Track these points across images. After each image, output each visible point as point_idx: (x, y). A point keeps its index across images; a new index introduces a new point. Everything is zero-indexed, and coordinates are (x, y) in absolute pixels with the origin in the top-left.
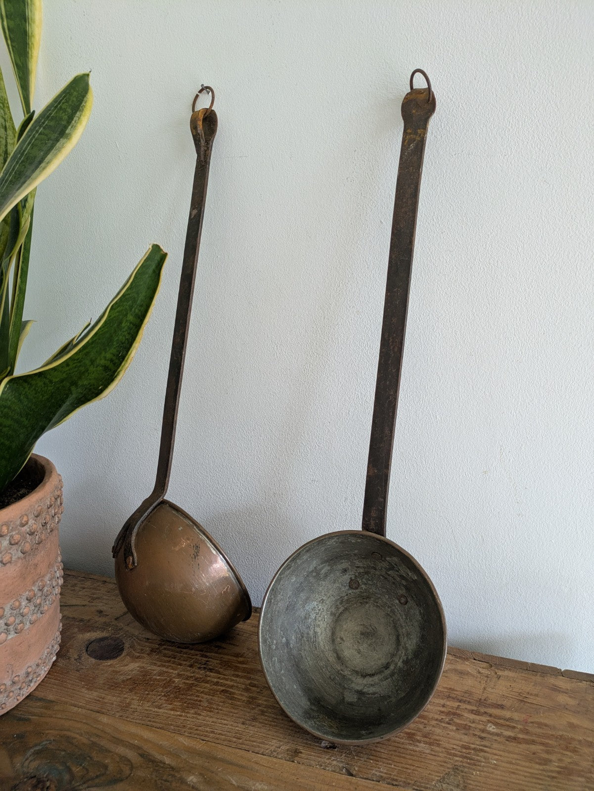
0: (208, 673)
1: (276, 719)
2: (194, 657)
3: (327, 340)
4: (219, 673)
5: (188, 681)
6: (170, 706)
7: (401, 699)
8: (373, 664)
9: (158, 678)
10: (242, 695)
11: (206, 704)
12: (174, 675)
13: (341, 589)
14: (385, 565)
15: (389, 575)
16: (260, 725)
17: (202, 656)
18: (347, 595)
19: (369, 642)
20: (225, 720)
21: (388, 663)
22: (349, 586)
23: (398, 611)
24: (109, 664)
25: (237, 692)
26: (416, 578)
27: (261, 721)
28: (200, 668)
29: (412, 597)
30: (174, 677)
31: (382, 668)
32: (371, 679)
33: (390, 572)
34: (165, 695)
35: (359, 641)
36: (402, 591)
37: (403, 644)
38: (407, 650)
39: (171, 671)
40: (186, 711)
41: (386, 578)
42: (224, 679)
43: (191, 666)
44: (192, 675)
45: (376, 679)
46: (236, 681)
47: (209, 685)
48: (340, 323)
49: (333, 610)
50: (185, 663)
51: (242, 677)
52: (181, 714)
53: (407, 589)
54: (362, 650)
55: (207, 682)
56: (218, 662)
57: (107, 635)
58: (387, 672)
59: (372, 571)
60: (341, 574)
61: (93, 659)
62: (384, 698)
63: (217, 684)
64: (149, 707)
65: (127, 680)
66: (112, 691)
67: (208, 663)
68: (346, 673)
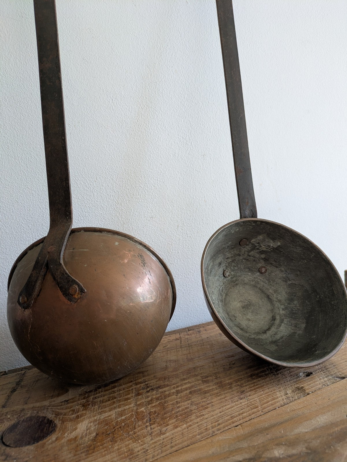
0: (160, 390)
1: (254, 383)
2: (131, 388)
3: (154, 94)
4: (168, 386)
5: (153, 405)
6: (170, 427)
7: (306, 328)
8: (263, 322)
9: (123, 418)
10: (209, 386)
11: (194, 407)
12: (135, 408)
13: (219, 280)
14: (248, 248)
15: (250, 256)
16: (253, 392)
17: (136, 384)
18: (224, 283)
19: (250, 311)
20: (226, 405)
21: (273, 317)
22: (224, 276)
23: (261, 280)
24: (54, 439)
25: (202, 387)
26: (279, 244)
27: (248, 390)
28: (148, 392)
29: (271, 264)
30: (137, 409)
31: (271, 321)
32: (270, 332)
33: (252, 253)
34: (151, 425)
35: (244, 313)
36: (262, 264)
37: (275, 299)
38: (280, 301)
39: (127, 407)
40: (188, 420)
41: (248, 260)
42: (177, 387)
43: (138, 394)
44: (150, 398)
45: (273, 329)
46: (189, 383)
47: (174, 396)
48: (163, 80)
49: (220, 297)
50: (129, 396)
51: (189, 378)
52: (188, 424)
53: (265, 260)
54: (250, 318)
55: (169, 395)
56: (156, 380)
57: (13, 422)
58: (277, 322)
59: (237, 258)
60: (218, 268)
61: (28, 447)
62: (292, 336)
63: (178, 392)
64: (152, 439)
65: (95, 437)
66: (93, 454)
67: (149, 385)
68: (253, 336)
